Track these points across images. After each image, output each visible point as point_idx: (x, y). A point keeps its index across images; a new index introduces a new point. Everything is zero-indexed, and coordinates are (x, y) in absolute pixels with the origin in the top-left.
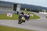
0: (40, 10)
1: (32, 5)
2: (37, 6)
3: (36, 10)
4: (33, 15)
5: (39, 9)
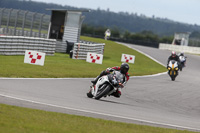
0: (165, 37)
1: (130, 13)
2: (150, 19)
3: (148, 37)
4: (133, 57)
5: (158, 33)
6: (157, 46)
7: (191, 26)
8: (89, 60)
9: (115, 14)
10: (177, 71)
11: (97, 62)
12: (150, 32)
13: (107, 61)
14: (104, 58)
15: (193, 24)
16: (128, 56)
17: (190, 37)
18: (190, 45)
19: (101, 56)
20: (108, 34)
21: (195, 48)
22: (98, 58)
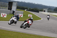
0: (41, 9)
4: (32, 15)
5: (39, 8)
7: (48, 6)
12: (36, 8)
16: (30, 15)
17: (48, 10)
19: (22, 15)
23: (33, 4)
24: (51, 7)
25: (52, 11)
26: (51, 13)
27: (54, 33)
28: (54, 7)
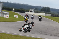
0: (27, 10)
1: (17, 3)
3: (22, 10)
5: (25, 9)
6: (25, 13)
7: (35, 6)
8: (5, 17)
9: (12, 3)
10: (27, 20)
11: (7, 17)
13: (10, 17)
14: (9, 16)
15: (36, 6)
16: (16, 16)
17: (35, 10)
18: (34, 12)
20: (14, 9)
21: (36, 13)
22: (7, 16)
23: (19, 4)
24: (38, 7)
25: (39, 11)
26: (38, 13)
27: (41, 34)
28: (41, 7)
